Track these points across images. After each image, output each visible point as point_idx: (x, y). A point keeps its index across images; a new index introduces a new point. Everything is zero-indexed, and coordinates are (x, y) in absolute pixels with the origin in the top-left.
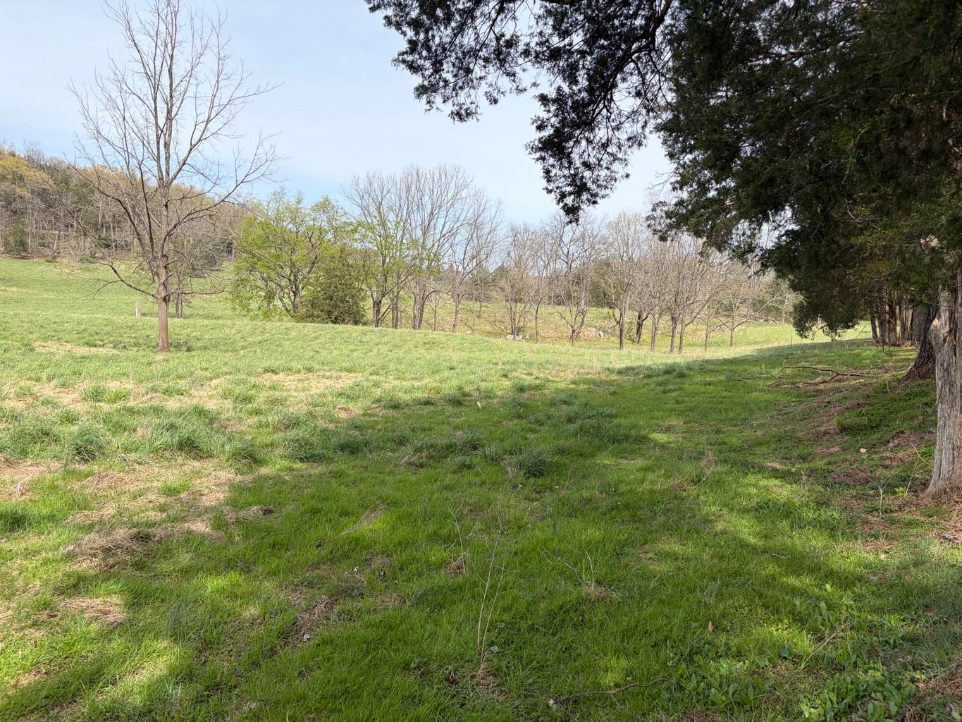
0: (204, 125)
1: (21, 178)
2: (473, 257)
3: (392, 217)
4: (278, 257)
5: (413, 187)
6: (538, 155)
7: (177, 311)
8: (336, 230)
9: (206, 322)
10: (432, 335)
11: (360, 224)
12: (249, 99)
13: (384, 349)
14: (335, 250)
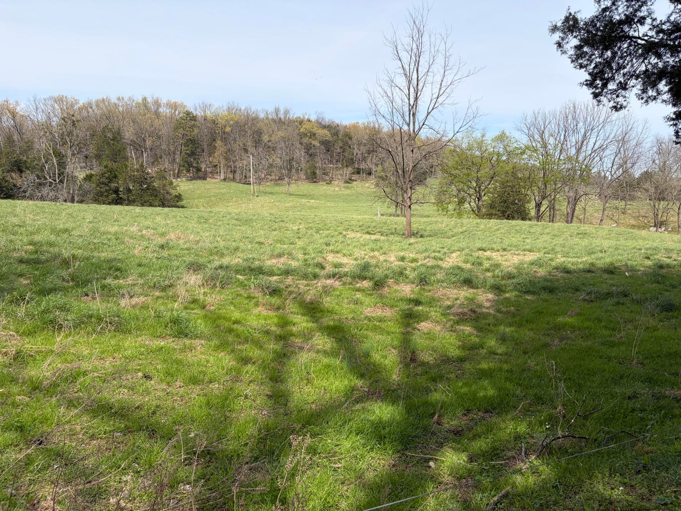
0: (435, 100)
1: (314, 134)
2: (621, 166)
3: (552, 141)
4: (468, 175)
5: (570, 117)
6: (672, 123)
7: (402, 212)
8: (509, 154)
9: (425, 219)
10: (584, 228)
11: (527, 148)
12: (463, 80)
13: (546, 238)
14: (509, 168)
